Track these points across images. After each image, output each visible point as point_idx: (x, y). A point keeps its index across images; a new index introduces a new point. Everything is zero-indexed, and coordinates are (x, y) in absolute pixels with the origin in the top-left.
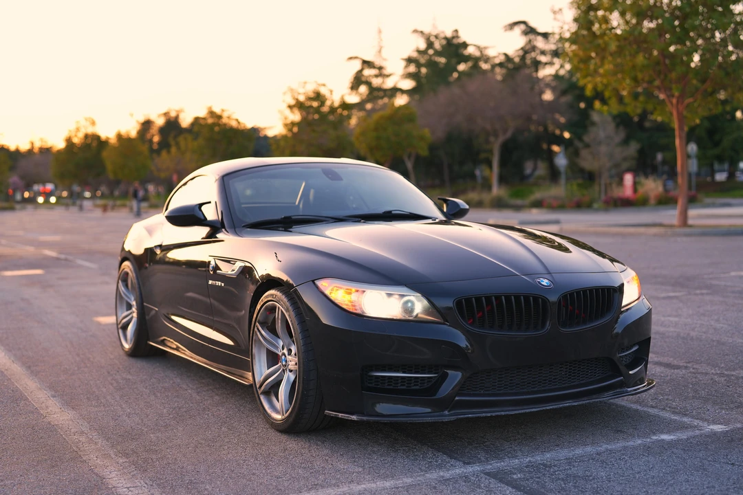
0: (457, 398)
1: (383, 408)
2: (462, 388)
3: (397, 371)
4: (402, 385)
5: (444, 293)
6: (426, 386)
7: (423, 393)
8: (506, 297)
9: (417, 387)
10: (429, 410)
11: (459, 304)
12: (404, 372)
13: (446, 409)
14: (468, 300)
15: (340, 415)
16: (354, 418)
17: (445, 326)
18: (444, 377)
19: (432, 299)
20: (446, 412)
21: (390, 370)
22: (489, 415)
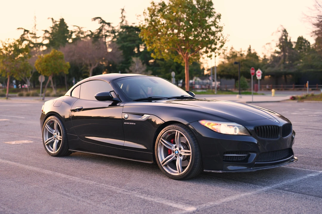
0: (255, 163)
1: (230, 168)
2: (257, 159)
3: (234, 154)
4: (235, 159)
5: (250, 125)
6: (243, 159)
7: (244, 161)
8: (263, 126)
9: (240, 160)
10: (246, 168)
11: (255, 129)
12: (236, 154)
13: (251, 167)
14: (258, 127)
15: (213, 171)
16: (221, 172)
17: (251, 137)
18: (249, 155)
19: (246, 127)
20: (252, 168)
21: (231, 154)
22: (266, 169)
